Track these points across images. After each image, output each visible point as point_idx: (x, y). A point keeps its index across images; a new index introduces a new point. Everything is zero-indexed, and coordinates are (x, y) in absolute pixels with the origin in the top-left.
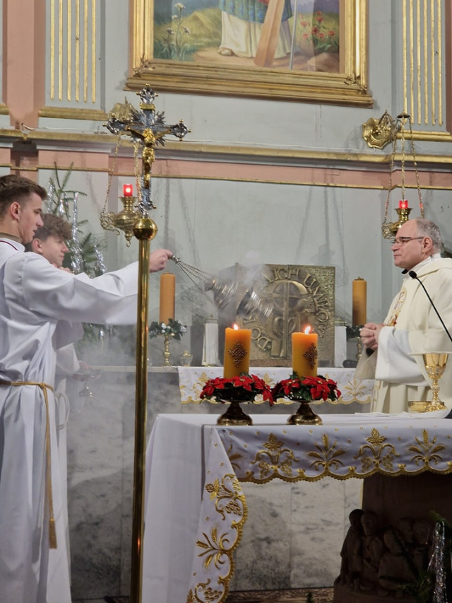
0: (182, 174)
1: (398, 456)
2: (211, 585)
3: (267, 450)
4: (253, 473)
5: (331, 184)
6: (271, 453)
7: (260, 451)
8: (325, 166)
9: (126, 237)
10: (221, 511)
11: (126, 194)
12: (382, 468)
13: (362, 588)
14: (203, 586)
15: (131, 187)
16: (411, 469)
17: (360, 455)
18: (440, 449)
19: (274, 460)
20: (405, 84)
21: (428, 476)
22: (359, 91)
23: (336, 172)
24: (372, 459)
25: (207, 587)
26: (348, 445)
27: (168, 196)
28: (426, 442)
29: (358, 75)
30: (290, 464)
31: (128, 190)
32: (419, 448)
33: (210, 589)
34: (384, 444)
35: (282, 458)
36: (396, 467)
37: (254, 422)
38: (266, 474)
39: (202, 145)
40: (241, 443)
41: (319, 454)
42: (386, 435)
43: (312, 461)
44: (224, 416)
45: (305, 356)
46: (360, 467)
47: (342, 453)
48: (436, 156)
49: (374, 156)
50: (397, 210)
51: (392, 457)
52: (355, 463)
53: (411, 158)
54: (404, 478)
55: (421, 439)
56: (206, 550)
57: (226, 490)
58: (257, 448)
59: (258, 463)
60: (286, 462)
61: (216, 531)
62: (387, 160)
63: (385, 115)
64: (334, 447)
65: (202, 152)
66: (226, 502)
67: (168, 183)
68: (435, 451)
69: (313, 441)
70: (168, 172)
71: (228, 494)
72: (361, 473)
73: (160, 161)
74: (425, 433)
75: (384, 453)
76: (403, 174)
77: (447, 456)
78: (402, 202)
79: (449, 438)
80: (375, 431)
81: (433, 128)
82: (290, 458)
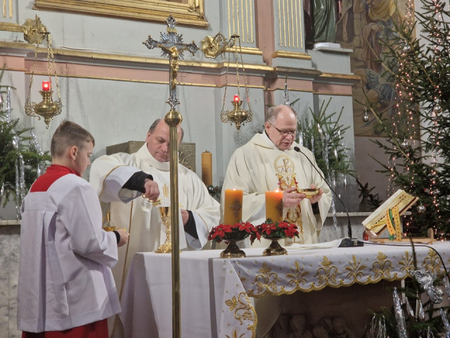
0: (78, 75)
1: (339, 274)
3: (262, 274)
4: (253, 291)
5: (181, 83)
6: (265, 276)
7: (257, 275)
9: (46, 122)
10: (239, 319)
11: (44, 89)
12: (330, 283)
15: (48, 83)
16: (347, 282)
17: (318, 274)
18: (363, 267)
19: (266, 281)
20: (229, 13)
21: (357, 286)
22: (199, 17)
23: (184, 75)
24: (324, 277)
26: (310, 268)
27: (68, 91)
28: (355, 263)
29: (197, 5)
30: (276, 283)
31: (46, 86)
32: (351, 268)
34: (331, 266)
35: (271, 279)
36: (337, 282)
37: (246, 255)
38: (261, 291)
39: (92, 53)
40: (245, 269)
41: (293, 275)
42: (332, 260)
43: (289, 280)
44: (225, 252)
45: (277, 207)
46: (317, 283)
47: (306, 273)
48: (252, 65)
49: (210, 63)
50: (233, 102)
51: (337, 274)
52: (314, 280)
53: (241, 66)
54: (343, 289)
55: (352, 262)
57: (242, 303)
58: (254, 273)
59: (256, 283)
60: (273, 282)
61: (235, 332)
62: (220, 66)
63: (219, 34)
64: (302, 270)
65: (92, 58)
66: (242, 312)
67: (68, 81)
68: (360, 269)
69: (290, 267)
70: (67, 73)
71: (243, 306)
72: (318, 287)
73: (61, 64)
74: (354, 257)
75: (332, 272)
76: (238, 77)
77: (367, 272)
78: (235, 97)
79: (367, 259)
80: (325, 257)
81: (248, 44)
82: (275, 278)
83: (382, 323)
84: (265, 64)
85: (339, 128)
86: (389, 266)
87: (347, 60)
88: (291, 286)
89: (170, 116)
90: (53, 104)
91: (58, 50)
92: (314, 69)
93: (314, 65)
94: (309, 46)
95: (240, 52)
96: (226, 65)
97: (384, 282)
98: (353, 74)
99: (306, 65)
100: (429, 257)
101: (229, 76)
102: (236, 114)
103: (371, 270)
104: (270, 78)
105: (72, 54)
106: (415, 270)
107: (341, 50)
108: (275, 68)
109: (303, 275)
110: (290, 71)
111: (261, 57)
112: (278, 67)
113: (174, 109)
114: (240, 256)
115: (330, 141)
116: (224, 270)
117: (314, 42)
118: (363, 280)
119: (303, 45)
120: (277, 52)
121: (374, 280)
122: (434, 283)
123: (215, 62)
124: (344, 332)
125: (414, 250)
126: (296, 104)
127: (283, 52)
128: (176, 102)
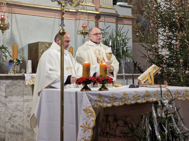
0: (16, 12)
1: (130, 99)
2: (86, 138)
3: (98, 98)
4: (94, 105)
6: (99, 99)
7: (96, 99)
8: (59, 12)
9: (2, 32)
10: (88, 117)
11: (2, 18)
12: (126, 102)
13: (110, 136)
14: (83, 139)
15: (3, 16)
16: (133, 102)
17: (121, 99)
18: (139, 96)
19: (100, 101)
21: (137, 104)
24: (124, 100)
25: (85, 139)
26: (118, 96)
27: (12, 19)
28: (136, 95)
30: (104, 102)
31: (3, 17)
32: (135, 96)
33: (86, 139)
34: (126, 96)
35: (102, 101)
36: (129, 102)
37: (92, 90)
38: (98, 105)
39: (23, 3)
40: (91, 96)
41: (111, 99)
42: (127, 93)
43: (109, 101)
44: (83, 89)
46: (121, 102)
47: (117, 99)
48: (91, 11)
49: (73, 9)
50: (82, 26)
51: (129, 99)
52: (120, 101)
53: (86, 11)
54: (131, 105)
55: (135, 94)
56: (84, 128)
57: (90, 110)
58: (95, 98)
59: (96, 102)
60: (103, 102)
61: (87, 122)
62: (77, 11)
64: (115, 97)
65: (22, 6)
66: (90, 114)
67: (12, 15)
68: (138, 97)
69: (110, 96)
70: (12, 11)
71: (90, 112)
72: (121, 104)
73: (9, 8)
74: (136, 92)
75: (127, 98)
76: (85, 16)
77: (141, 98)
78: (83, 24)
79: (141, 93)
80: (124, 92)
81: (89, 2)
82: (104, 100)
83: (147, 119)
84: (96, 11)
85: (126, 38)
86: (150, 96)
87: (130, 10)
88: (110, 104)
89: (61, 31)
90: (5, 25)
91: (7, 1)
92: (116, 13)
93: (116, 12)
94: (114, 3)
95: (86, 5)
96: (80, 10)
97: (148, 103)
98: (132, 16)
99: (113, 12)
100: (166, 92)
101: (81, 15)
102: (84, 31)
103: (143, 97)
104: (98, 17)
105: (14, 3)
106: (161, 97)
107: (128, 6)
108: (100, 13)
109: (115, 99)
110: (106, 14)
111: (94, 8)
112: (101, 12)
113: (63, 28)
114: (89, 91)
115: (123, 44)
116: (82, 96)
117: (117, 2)
118: (139, 101)
119: (112, 3)
120: (101, 6)
121: (144, 101)
122: (169, 103)
123: (75, 9)
124: (130, 123)
125: (161, 89)
126: (109, 28)
127: (103, 6)
128: (64, 25)
